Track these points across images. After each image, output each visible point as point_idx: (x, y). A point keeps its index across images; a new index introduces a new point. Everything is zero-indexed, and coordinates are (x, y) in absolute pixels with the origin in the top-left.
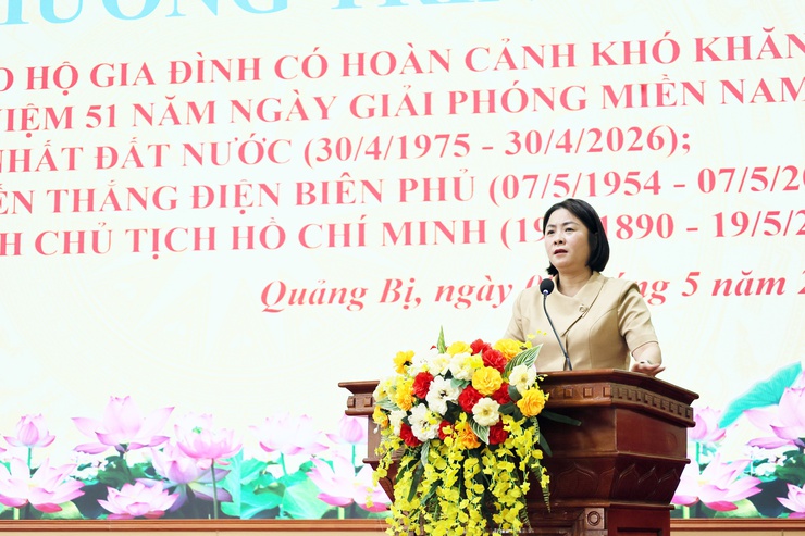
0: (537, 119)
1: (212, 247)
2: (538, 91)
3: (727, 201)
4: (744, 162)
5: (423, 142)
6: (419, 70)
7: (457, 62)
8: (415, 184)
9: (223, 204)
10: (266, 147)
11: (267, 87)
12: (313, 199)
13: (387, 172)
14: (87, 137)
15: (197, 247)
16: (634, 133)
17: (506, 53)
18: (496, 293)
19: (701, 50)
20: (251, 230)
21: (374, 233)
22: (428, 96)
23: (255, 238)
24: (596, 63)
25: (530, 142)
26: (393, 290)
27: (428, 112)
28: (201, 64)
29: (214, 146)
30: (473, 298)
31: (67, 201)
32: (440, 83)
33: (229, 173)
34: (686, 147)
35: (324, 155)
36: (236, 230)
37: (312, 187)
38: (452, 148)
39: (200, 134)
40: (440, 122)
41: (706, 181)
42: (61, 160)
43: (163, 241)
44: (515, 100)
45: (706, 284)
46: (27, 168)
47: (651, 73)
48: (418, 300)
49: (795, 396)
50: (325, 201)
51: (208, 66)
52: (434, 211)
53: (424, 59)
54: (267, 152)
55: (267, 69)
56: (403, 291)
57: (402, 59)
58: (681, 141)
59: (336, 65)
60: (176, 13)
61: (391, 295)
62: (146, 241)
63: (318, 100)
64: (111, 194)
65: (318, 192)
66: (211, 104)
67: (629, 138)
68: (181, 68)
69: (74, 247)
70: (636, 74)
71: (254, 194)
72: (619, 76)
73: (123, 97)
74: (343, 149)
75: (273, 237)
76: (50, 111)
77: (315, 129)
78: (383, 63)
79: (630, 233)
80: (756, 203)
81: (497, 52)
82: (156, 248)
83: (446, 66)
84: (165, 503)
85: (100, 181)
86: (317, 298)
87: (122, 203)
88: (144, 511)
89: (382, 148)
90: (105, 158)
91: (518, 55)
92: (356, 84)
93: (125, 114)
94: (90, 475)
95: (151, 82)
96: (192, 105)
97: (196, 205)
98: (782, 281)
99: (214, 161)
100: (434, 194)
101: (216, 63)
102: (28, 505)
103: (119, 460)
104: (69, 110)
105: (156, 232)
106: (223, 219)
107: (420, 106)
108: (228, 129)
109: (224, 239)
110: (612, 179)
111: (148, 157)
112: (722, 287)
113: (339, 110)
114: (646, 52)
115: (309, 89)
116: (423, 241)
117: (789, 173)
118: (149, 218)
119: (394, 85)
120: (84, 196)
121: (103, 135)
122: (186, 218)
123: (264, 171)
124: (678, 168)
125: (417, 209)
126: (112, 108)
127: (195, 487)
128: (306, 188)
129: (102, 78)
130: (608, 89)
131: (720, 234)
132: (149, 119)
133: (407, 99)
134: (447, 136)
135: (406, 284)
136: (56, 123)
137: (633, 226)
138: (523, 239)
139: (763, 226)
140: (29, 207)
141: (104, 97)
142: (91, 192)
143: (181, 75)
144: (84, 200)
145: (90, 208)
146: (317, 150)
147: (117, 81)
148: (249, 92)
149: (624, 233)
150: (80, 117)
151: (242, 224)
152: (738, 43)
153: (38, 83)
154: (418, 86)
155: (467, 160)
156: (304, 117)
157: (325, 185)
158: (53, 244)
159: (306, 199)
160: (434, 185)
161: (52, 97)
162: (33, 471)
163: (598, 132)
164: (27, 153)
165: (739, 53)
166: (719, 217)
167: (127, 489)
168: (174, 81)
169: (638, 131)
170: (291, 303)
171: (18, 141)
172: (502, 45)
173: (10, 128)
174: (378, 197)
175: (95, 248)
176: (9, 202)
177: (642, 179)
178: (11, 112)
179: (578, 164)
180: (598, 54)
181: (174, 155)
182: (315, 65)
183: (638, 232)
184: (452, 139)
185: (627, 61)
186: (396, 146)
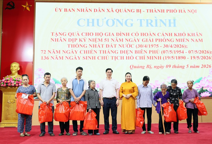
0: (167, 43)
1: (123, 59)
2: (167, 39)
3: (192, 55)
4: (194, 50)
5: (152, 45)
6: (151, 36)
7: (156, 35)
8: (151, 51)
9: (125, 53)
10: (130, 45)
11: (130, 37)
12: (137, 53)
13: (148, 49)
14: (105, 43)
15: (121, 59)
17: (163, 34)
18: (162, 67)
19: (188, 35)
20: (129, 57)
21: (146, 58)
22: (153, 39)
25: (167, 46)
26: (148, 66)
27: (153, 41)
28: (121, 33)
29: (123, 45)
30: (159, 68)
31: (102, 52)
32: (154, 38)
33: (126, 49)
34: (187, 47)
35: (139, 47)
36: (127, 57)
37: (137, 51)
38: (156, 46)
39: (121, 43)
40: (154, 43)
41: (190, 52)
42: (101, 46)
43: (116, 58)
44: (164, 40)
45: (189, 66)
46: (96, 47)
47: (182, 37)
48: (152, 68)
49: (202, 81)
50: (139, 53)
51: (122, 34)
52: (154, 55)
53: (152, 34)
54: (131, 46)
55: (130, 34)
56: (150, 67)
57: (149, 34)
58: (186, 47)
59: (140, 34)
60: (117, 26)
61: (148, 67)
62: (114, 58)
63: (138, 39)
64: (108, 51)
65: (138, 52)
66: (122, 39)
67: (180, 46)
69: (103, 59)
70: (180, 37)
71: (129, 52)
72: (178, 38)
73: (110, 38)
74: (141, 46)
75: (132, 58)
76: (99, 39)
77: (137, 43)
78: (146, 34)
79: (180, 59)
80: (196, 55)
81: (162, 34)
82: (115, 59)
83: (155, 35)
85: (107, 49)
86: (138, 67)
87: (110, 52)
89: (147, 46)
90: (107, 46)
91: (165, 34)
92: (143, 37)
93: (110, 40)
95: (114, 35)
96: (120, 39)
97: (121, 53)
98: (199, 66)
99: (123, 47)
100: (154, 53)
101: (123, 33)
104: (102, 39)
105: (115, 57)
106: (125, 55)
107: (152, 41)
108: (125, 43)
109: (125, 58)
110: (177, 51)
111: (114, 46)
112: (191, 67)
113: (141, 41)
114: (181, 35)
115: (136, 38)
116: (153, 59)
117: (200, 51)
118: (114, 55)
119: (148, 38)
121: (107, 43)
122: (119, 55)
123: (130, 49)
124: (186, 50)
125: (152, 55)
126: (108, 39)
128: (136, 51)
129: (106, 35)
130: (176, 39)
131: (191, 59)
132: (114, 41)
133: (150, 39)
134: (155, 45)
135: (150, 66)
136: (100, 41)
137: (180, 58)
138: (166, 59)
139: (197, 58)
140: (96, 53)
141: (107, 37)
143: (118, 35)
144: (105, 52)
145: (105, 53)
146: (138, 46)
147: (109, 35)
148: (128, 37)
149: (179, 59)
150: (103, 40)
151: (128, 56)
152: (193, 34)
153: (97, 35)
154: (151, 38)
155: (158, 48)
156: (136, 41)
157: (139, 51)
158: (100, 58)
159: (136, 53)
160: (154, 51)
161: (99, 37)
163: (175, 45)
164: (96, 45)
165: (193, 35)
166: (191, 57)
168: (117, 35)
170: (134, 68)
171: (94, 43)
172: (162, 33)
173: (93, 41)
174: (146, 53)
175: (106, 59)
176: (93, 52)
177: (181, 51)
178: (93, 39)
179: (173, 49)
180: (175, 35)
181: (117, 46)
182: (137, 34)
183: (181, 58)
184: (156, 45)
185: (179, 36)
186: (149, 46)
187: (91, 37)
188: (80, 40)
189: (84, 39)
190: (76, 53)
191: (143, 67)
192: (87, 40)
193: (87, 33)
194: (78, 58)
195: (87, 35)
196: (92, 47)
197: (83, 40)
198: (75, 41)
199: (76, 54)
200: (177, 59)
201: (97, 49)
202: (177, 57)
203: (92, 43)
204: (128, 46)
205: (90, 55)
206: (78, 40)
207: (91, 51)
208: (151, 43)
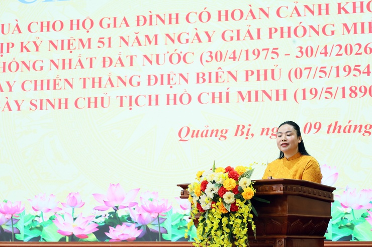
0: (312, 40)
1: (157, 104)
2: (311, 27)
5: (256, 52)
6: (254, 18)
7: (272, 13)
8: (253, 73)
9: (162, 83)
10: (182, 56)
11: (182, 27)
12: (204, 80)
13: (240, 67)
14: (99, 53)
15: (150, 104)
16: (358, 47)
17: (296, 8)
20: (175, 95)
21: (234, 96)
22: (259, 30)
23: (176, 99)
24: (339, 13)
25: (308, 52)
26: (240, 130)
27: (259, 38)
28: (151, 16)
29: (158, 56)
31: (89, 83)
32: (264, 24)
33: (165, 68)
35: (209, 59)
36: (168, 96)
37: (204, 75)
38: (270, 55)
39: (151, 50)
40: (265, 42)
42: (86, 64)
43: (134, 101)
44: (300, 32)
46: (70, 68)
47: (366, 17)
48: (252, 135)
50: (210, 81)
51: (154, 18)
52: (262, 85)
53: (257, 13)
54: (183, 58)
55: (182, 18)
56: (245, 131)
57: (246, 13)
59: (215, 16)
62: (126, 101)
63: (207, 33)
64: (110, 79)
65: (207, 77)
66: (156, 36)
67: (355, 49)
68: (142, 19)
69: (92, 105)
71: (177, 79)
72: (350, 19)
73: (115, 34)
74: (217, 56)
75: (185, 99)
76: (81, 40)
77: (205, 47)
78: (237, 15)
79: (356, 95)
81: (291, 9)
82: (130, 105)
83: (267, 15)
84: (136, 234)
85: (104, 73)
86: (205, 134)
87: (115, 83)
88: (126, 238)
89: (237, 56)
90: (107, 62)
91: (301, 10)
92: (224, 25)
93: (116, 41)
94: (101, 221)
95: (127, 25)
96: (147, 36)
97: (149, 84)
99: (158, 63)
100: (262, 77)
101: (158, 16)
102: (73, 235)
103: (115, 214)
104: (89, 40)
105: (131, 97)
106: (162, 91)
107: (255, 35)
108: (164, 48)
109: (162, 100)
110: (347, 69)
111: (126, 62)
113: (217, 38)
114: (364, 7)
115: (202, 28)
116: (257, 100)
118: (127, 91)
119: (243, 25)
120: (97, 80)
121: (105, 52)
122: (145, 90)
123: (181, 68)
125: (254, 85)
126: (110, 39)
127: (150, 227)
128: (201, 75)
129: (105, 24)
130: (345, 25)
132: (127, 43)
133: (249, 32)
134: (268, 49)
135: (246, 127)
136: (84, 46)
137: (357, 91)
138: (304, 98)
140: (71, 86)
141: (106, 33)
142: (100, 79)
143: (141, 22)
144: (97, 83)
145: (100, 86)
146: (206, 57)
147: (112, 25)
148: (174, 30)
149: (353, 95)
150: (94, 43)
151: (171, 93)
153: (75, 27)
154: (254, 26)
155: (277, 61)
156: (200, 41)
157: (210, 74)
158: (83, 103)
159: (201, 80)
160: (262, 73)
161: (82, 34)
162: (75, 219)
163: (340, 46)
164: (70, 60)
167: (118, 228)
168: (138, 25)
169: (360, 45)
170: (193, 136)
171: (65, 54)
172: (294, 5)
173: (62, 49)
174: (235, 79)
175: (102, 105)
176: (62, 84)
177: (362, 69)
178: (63, 41)
179: (330, 62)
180: (340, 8)
181: (139, 61)
182: (205, 17)
183: (360, 94)
184: (270, 51)
185: (354, 11)
186: (244, 54)
187: (56, 36)
188: (23, 47)
189: (35, 43)
190: (11, 90)
191: (222, 134)
192: (44, 46)
193: (45, 24)
194: (16, 107)
195: (45, 29)
196: (57, 67)
197: (31, 47)
198: (8, 52)
199: (9, 94)
200: (344, 97)
201: (75, 74)
202: (344, 89)
203: (59, 55)
204: (175, 58)
205: (52, 95)
206: (18, 46)
207: (55, 81)
208: (252, 45)
